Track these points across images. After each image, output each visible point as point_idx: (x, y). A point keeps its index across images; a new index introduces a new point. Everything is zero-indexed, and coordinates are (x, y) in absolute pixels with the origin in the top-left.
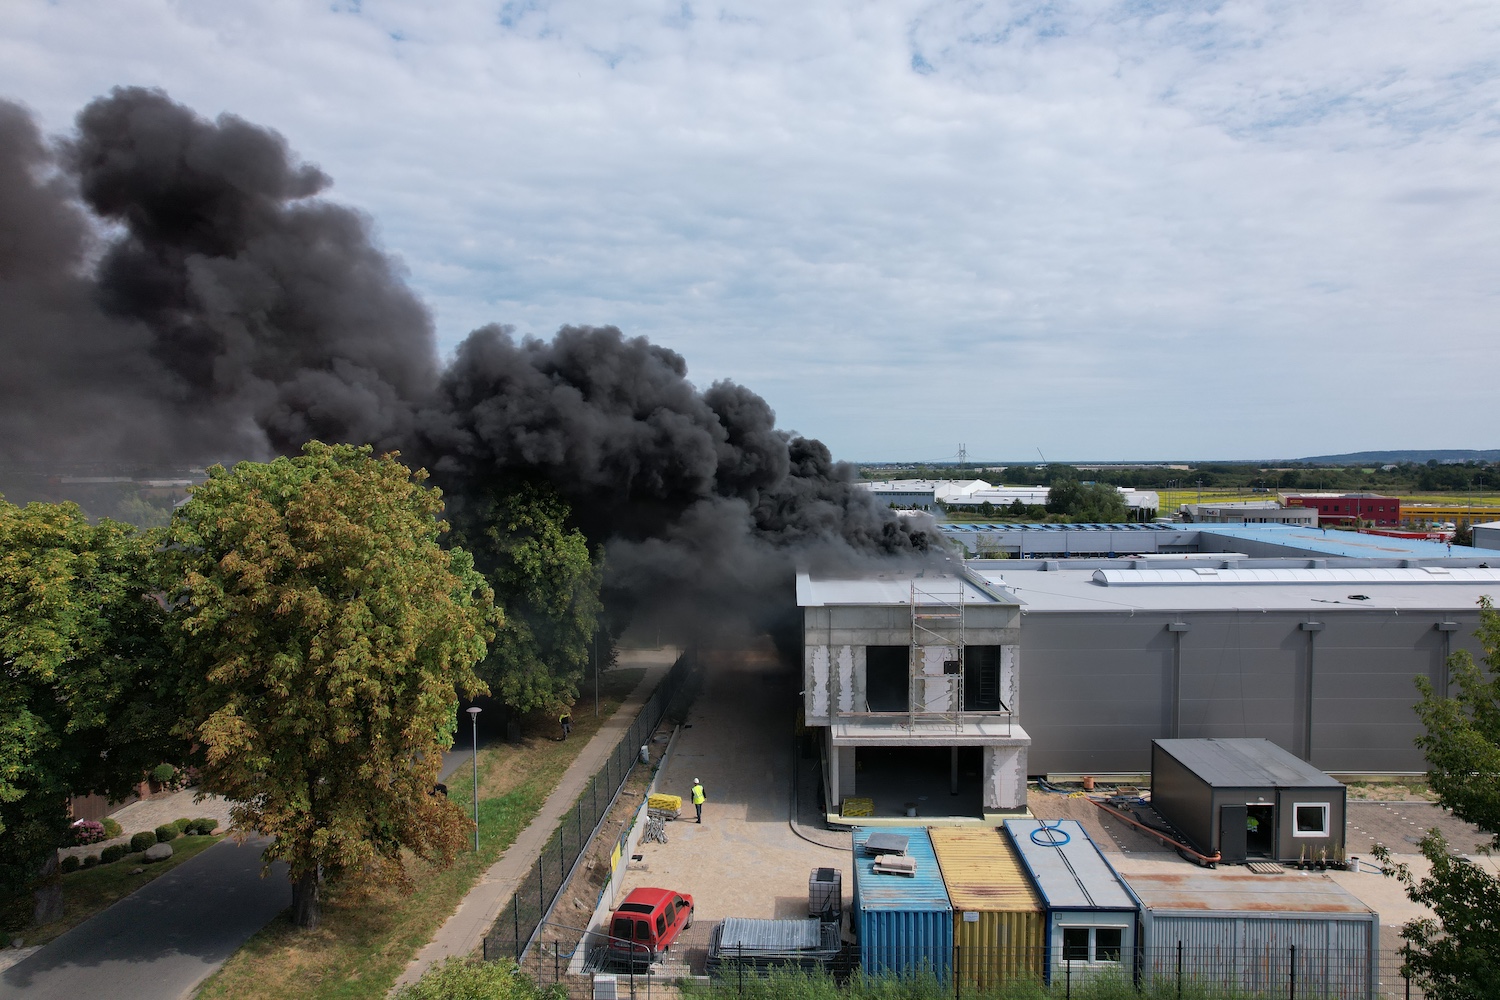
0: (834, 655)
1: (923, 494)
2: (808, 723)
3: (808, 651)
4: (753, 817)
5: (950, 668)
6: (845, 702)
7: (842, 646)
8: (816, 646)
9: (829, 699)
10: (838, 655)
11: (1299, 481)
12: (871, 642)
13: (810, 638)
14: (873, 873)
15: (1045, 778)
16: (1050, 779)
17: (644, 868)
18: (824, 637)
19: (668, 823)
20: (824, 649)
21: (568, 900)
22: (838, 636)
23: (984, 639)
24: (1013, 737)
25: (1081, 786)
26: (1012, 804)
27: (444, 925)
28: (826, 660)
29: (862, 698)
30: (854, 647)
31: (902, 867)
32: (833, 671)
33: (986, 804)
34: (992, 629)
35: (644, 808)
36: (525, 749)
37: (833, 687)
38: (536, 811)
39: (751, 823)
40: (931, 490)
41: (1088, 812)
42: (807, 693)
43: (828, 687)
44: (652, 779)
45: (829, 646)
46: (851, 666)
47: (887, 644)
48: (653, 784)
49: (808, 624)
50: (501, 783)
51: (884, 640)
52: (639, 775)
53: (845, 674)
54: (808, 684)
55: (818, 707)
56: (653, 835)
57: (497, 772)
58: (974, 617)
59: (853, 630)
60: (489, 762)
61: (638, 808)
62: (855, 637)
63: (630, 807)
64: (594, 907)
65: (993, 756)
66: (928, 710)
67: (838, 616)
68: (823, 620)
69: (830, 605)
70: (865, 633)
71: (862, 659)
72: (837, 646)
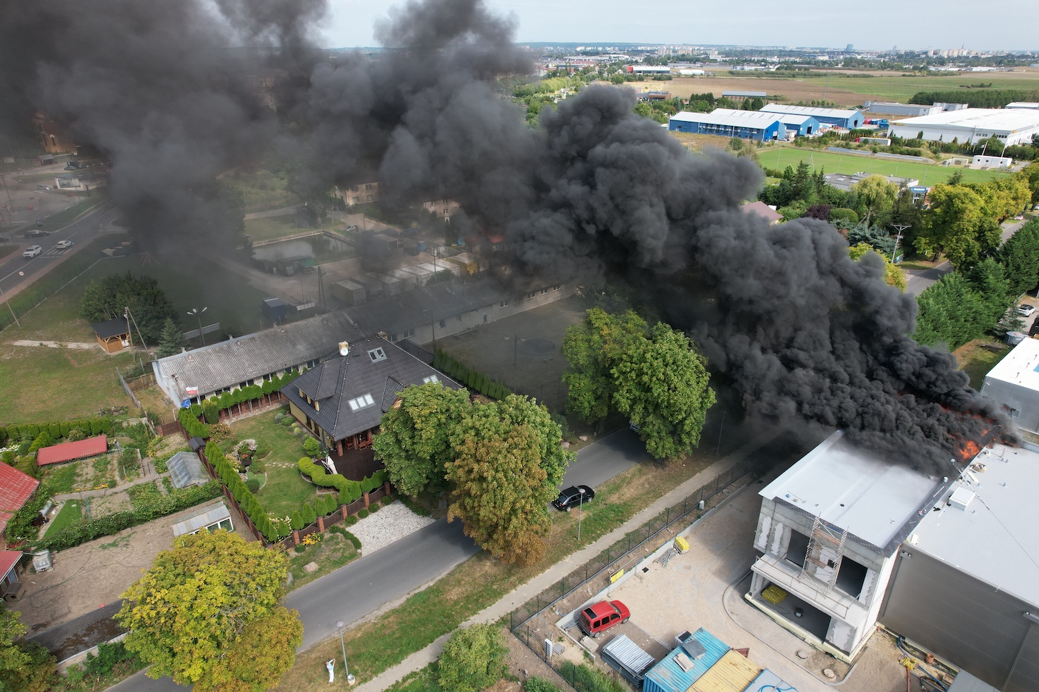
0: (774, 523)
2: (755, 546)
3: (761, 516)
4: (719, 573)
6: (775, 547)
7: (779, 522)
8: (766, 516)
9: (767, 541)
10: (777, 525)
12: (795, 528)
13: (763, 510)
14: (673, 659)
15: (904, 638)
16: (906, 641)
17: (641, 578)
18: (771, 513)
19: (678, 555)
20: (769, 519)
21: (588, 587)
22: (777, 516)
23: (858, 560)
24: (846, 620)
25: (925, 658)
26: (842, 647)
28: (770, 524)
29: (784, 550)
30: (785, 526)
32: (772, 531)
34: (865, 558)
35: (672, 542)
37: (770, 537)
38: (622, 523)
42: (757, 532)
43: (768, 536)
44: (691, 524)
45: (772, 519)
46: (781, 534)
47: (803, 533)
48: (687, 530)
49: (763, 503)
50: (628, 492)
51: (802, 530)
52: (687, 518)
53: (778, 535)
54: (758, 530)
55: (760, 543)
56: (663, 560)
57: (633, 484)
58: (854, 546)
59: (786, 518)
60: (634, 475)
61: (666, 542)
62: (788, 522)
63: (663, 540)
64: (594, 595)
65: (836, 621)
66: (816, 576)
67: (780, 508)
68: (771, 505)
69: (777, 500)
70: (793, 522)
71: (788, 533)
72: (776, 520)
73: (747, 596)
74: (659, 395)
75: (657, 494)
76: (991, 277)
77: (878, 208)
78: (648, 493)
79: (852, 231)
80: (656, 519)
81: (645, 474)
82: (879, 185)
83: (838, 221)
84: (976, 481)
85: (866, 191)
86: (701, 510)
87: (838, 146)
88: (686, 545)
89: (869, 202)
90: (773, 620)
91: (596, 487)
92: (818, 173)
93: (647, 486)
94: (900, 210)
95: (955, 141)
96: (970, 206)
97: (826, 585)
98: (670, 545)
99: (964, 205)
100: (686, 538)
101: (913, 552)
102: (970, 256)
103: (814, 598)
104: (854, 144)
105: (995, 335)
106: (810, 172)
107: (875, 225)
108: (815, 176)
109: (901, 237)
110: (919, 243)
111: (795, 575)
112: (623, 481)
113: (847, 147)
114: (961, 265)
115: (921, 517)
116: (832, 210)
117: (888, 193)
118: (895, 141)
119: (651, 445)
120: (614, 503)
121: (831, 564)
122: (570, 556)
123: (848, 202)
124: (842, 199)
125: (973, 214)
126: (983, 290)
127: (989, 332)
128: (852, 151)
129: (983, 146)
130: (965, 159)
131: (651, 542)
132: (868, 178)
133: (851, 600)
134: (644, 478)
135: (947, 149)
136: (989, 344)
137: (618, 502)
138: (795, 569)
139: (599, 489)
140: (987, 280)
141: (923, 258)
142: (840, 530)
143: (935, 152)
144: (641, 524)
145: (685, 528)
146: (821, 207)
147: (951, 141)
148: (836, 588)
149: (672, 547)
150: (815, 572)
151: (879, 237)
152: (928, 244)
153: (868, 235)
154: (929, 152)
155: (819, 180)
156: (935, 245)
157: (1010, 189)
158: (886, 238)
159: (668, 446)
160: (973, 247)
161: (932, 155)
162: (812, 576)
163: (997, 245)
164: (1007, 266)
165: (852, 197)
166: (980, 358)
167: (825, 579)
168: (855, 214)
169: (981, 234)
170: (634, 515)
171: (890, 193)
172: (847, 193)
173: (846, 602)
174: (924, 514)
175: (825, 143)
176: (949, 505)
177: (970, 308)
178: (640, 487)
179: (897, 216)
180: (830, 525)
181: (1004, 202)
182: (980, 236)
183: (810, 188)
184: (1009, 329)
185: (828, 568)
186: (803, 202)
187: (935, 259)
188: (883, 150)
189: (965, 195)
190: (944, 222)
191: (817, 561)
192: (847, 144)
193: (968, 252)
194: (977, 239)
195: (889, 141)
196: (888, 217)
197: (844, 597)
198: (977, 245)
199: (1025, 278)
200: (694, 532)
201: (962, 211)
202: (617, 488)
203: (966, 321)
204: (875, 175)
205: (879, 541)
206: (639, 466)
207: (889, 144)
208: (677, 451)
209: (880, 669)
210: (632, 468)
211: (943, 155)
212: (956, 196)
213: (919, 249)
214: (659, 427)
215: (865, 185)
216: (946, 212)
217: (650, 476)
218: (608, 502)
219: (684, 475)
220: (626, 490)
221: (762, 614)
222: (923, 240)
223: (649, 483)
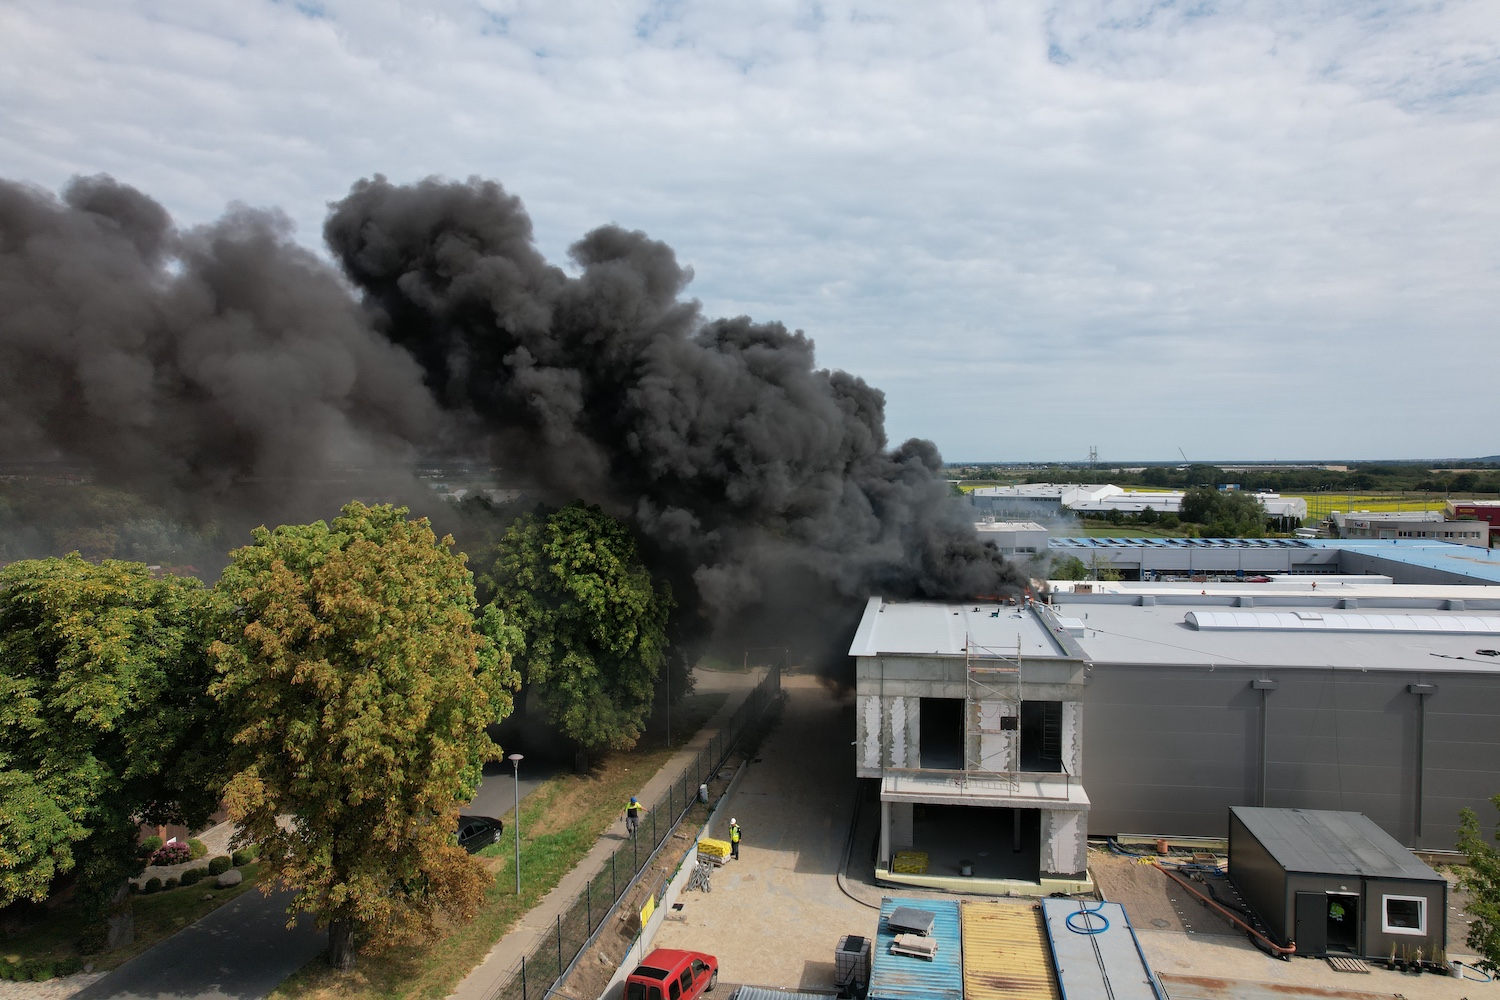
0: (886, 706)
1: (1050, 499)
2: (860, 774)
3: (860, 702)
4: (803, 867)
5: (1007, 724)
6: (898, 754)
7: (894, 697)
8: (868, 697)
9: (881, 750)
10: (891, 706)
11: (1477, 485)
12: (925, 694)
13: (862, 687)
14: (891, 953)
15: (1115, 838)
16: (1120, 840)
17: (682, 919)
18: (876, 687)
19: (716, 870)
20: (876, 700)
21: (595, 953)
22: (890, 687)
23: (1044, 694)
24: (1071, 801)
25: (1154, 849)
26: (1071, 870)
27: (468, 976)
28: (878, 710)
29: (915, 750)
30: (907, 698)
31: (921, 950)
32: (885, 723)
33: (1043, 868)
34: (1053, 685)
35: (693, 853)
36: (591, 781)
37: (885, 737)
38: (585, 851)
39: (799, 875)
40: (1058, 496)
41: (1156, 881)
42: (859, 743)
43: (881, 738)
44: (706, 821)
45: (881, 697)
46: (904, 717)
47: (942, 696)
48: (707, 828)
49: (860, 673)
50: (559, 818)
51: (938, 692)
52: (693, 816)
53: (897, 726)
54: (859, 734)
55: (869, 760)
56: (698, 882)
57: (558, 806)
58: (1033, 671)
59: (906, 681)
60: (552, 795)
61: (686, 854)
62: (908, 689)
63: (679, 851)
64: (619, 963)
65: (1049, 811)
66: (983, 767)
67: (890, 668)
68: (874, 673)
69: (883, 656)
70: (919, 684)
71: (915, 711)
72: (890, 697)
73: (879, 874)
81: (569, 791)
86: (707, 801)
91: (498, 815)
93: (583, 805)
112: (539, 804)
120: (544, 835)
122: (519, 922)
131: (662, 858)
133: (1053, 780)
134: (572, 795)
137: (551, 832)
138: (941, 777)
139: (503, 815)
148: (1024, 773)
149: (698, 862)
150: (979, 762)
162: (975, 774)
167: (1000, 765)
178: (574, 808)
185: (1004, 737)
191: (980, 736)
197: (1041, 779)
202: (537, 816)
209: (1133, 879)
210: (541, 787)
217: (580, 791)
218: (530, 836)
220: (552, 815)
223: (585, 801)
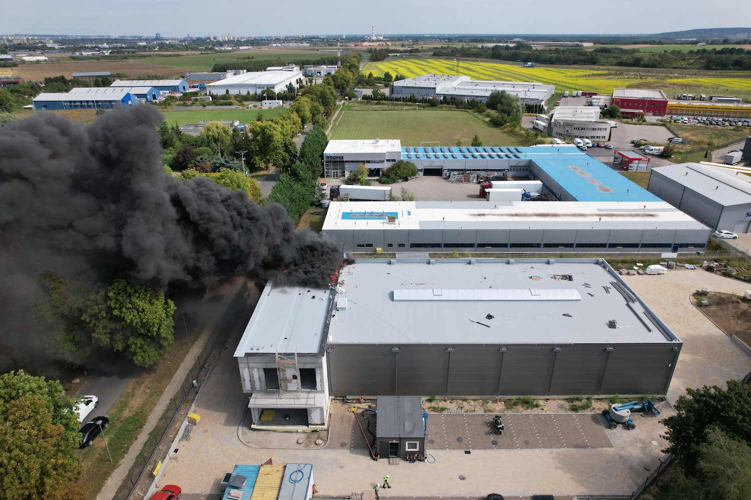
0: (251, 371)
2: (244, 392)
3: (241, 370)
4: (228, 423)
6: (257, 385)
7: (254, 368)
8: (244, 368)
9: (251, 384)
10: (253, 371)
12: (265, 367)
13: (241, 365)
16: (347, 398)
18: (246, 365)
19: (194, 427)
20: (247, 370)
22: (251, 365)
23: (308, 366)
24: (316, 405)
25: (359, 401)
26: (319, 423)
28: (248, 372)
29: (264, 384)
30: (258, 369)
32: (251, 376)
34: (312, 363)
35: (186, 420)
37: (252, 381)
39: (224, 427)
42: (242, 382)
43: (250, 381)
44: (193, 402)
45: (249, 368)
46: (258, 374)
47: (271, 367)
49: (239, 361)
50: (136, 403)
51: (269, 366)
52: (189, 397)
53: (256, 377)
54: (242, 380)
55: (247, 387)
56: (186, 436)
57: (136, 395)
58: (303, 359)
59: (257, 363)
60: (134, 389)
61: (182, 422)
62: (258, 365)
63: (179, 422)
65: (310, 409)
66: (289, 389)
67: (251, 359)
68: (245, 360)
69: (248, 355)
70: (262, 364)
71: (262, 373)
72: (251, 368)
73: (253, 426)
74: (131, 320)
75: (159, 393)
76: (301, 172)
77: (223, 143)
78: (151, 396)
79: (212, 162)
80: (167, 411)
81: (142, 383)
82: (217, 128)
83: (201, 157)
84: (344, 291)
85: (211, 133)
86: (196, 387)
87: (179, 105)
88: (197, 417)
89: (216, 141)
90: (275, 431)
91: (107, 413)
92: (175, 126)
93: (148, 391)
94: (237, 142)
95: (248, 93)
96: (275, 132)
97: (297, 391)
98: (186, 423)
99: (271, 132)
100: (195, 412)
101: (334, 346)
102: (286, 162)
103: (293, 403)
104: (189, 103)
105: (315, 205)
106: (169, 127)
107: (225, 155)
108: (173, 129)
109: (244, 159)
110: (255, 160)
111: (276, 396)
112: (127, 397)
113: (185, 105)
114: (283, 168)
115: (329, 324)
116: (194, 150)
117: (225, 132)
118: (214, 97)
119: (138, 360)
120: (128, 417)
121: (295, 377)
122: (110, 478)
123: (202, 142)
124: (196, 141)
125: (278, 137)
126: (300, 180)
127: (312, 204)
128: (189, 108)
129: (264, 95)
130: (258, 104)
131: (171, 429)
132: (209, 123)
133: (313, 392)
134: (143, 386)
135: (247, 98)
136: (315, 211)
137: (130, 415)
138: (274, 393)
139: (110, 413)
140: (300, 175)
141: (260, 169)
142: (293, 354)
143: (240, 102)
144: (157, 421)
145: (191, 405)
146: (186, 150)
147: (246, 93)
148: (302, 390)
149: (188, 423)
150: (287, 387)
151: (231, 162)
152: (261, 160)
153: (223, 162)
154: (236, 102)
155: (177, 132)
156: (264, 160)
157: (290, 118)
158: (236, 162)
159: (152, 354)
160: (285, 156)
161: (239, 103)
162: (286, 391)
163: (297, 152)
164: (306, 163)
165: (203, 139)
166: (314, 221)
167: (294, 388)
168: (210, 150)
169: (286, 148)
170: (149, 417)
171: (226, 132)
172: (199, 137)
173: (311, 395)
174: (329, 322)
175: (169, 105)
176: (338, 311)
177: (299, 193)
178: (143, 395)
179: (237, 147)
180: (285, 354)
181: (290, 127)
182: (286, 149)
183: (173, 138)
184: (320, 199)
185: (295, 381)
186: (171, 148)
187: (267, 168)
188: (209, 104)
189: (270, 126)
190: (264, 144)
191: (286, 380)
192: (184, 103)
193: (284, 160)
194: (286, 151)
195: (211, 98)
196: (231, 148)
197: (309, 393)
198: (287, 154)
199: (316, 168)
200: (197, 406)
201: (271, 136)
202: (125, 405)
203: (300, 201)
204: (213, 121)
205: (314, 349)
206: (135, 380)
207: (211, 100)
208: (160, 355)
209: (342, 422)
210: (130, 383)
211: (245, 103)
212: (266, 127)
213: (256, 164)
214: (141, 344)
215: (208, 130)
216: (263, 138)
217: (147, 383)
218: (122, 419)
219: (172, 369)
220: (133, 402)
221: (266, 432)
222: (257, 158)
223: (149, 389)
